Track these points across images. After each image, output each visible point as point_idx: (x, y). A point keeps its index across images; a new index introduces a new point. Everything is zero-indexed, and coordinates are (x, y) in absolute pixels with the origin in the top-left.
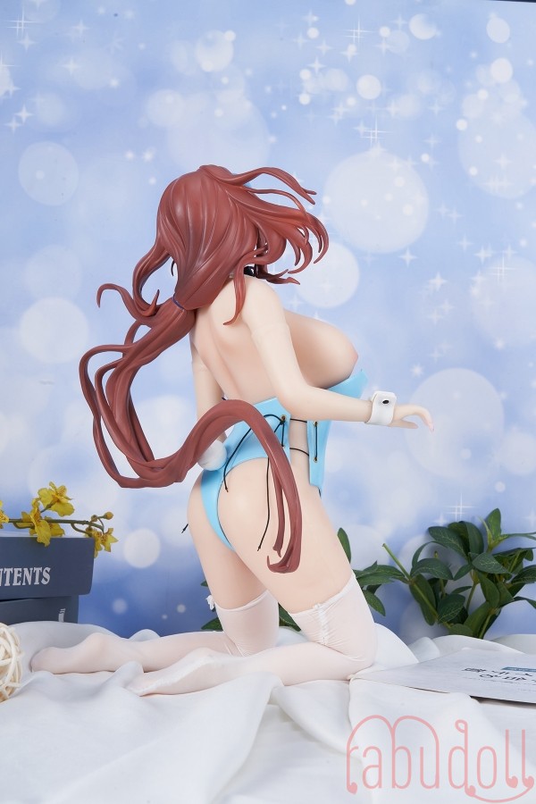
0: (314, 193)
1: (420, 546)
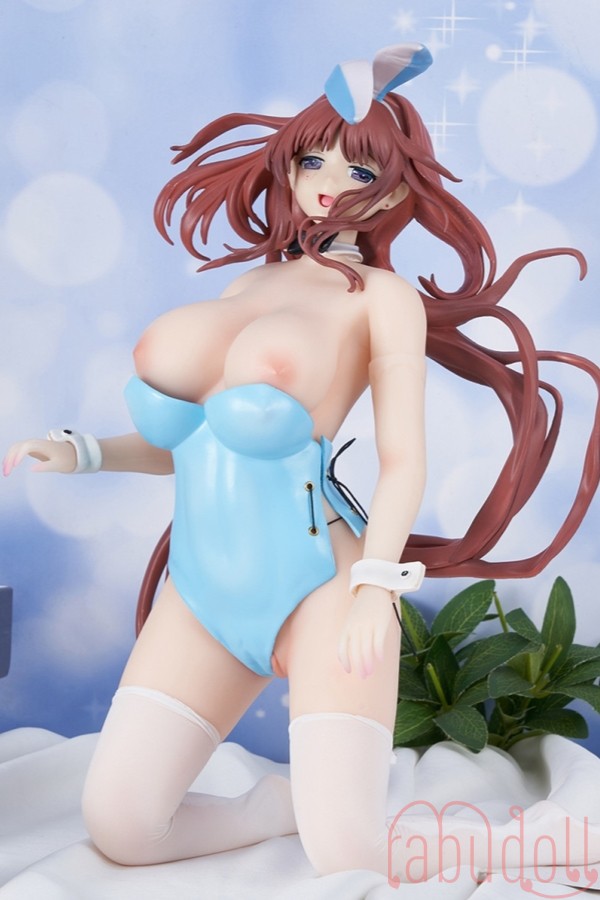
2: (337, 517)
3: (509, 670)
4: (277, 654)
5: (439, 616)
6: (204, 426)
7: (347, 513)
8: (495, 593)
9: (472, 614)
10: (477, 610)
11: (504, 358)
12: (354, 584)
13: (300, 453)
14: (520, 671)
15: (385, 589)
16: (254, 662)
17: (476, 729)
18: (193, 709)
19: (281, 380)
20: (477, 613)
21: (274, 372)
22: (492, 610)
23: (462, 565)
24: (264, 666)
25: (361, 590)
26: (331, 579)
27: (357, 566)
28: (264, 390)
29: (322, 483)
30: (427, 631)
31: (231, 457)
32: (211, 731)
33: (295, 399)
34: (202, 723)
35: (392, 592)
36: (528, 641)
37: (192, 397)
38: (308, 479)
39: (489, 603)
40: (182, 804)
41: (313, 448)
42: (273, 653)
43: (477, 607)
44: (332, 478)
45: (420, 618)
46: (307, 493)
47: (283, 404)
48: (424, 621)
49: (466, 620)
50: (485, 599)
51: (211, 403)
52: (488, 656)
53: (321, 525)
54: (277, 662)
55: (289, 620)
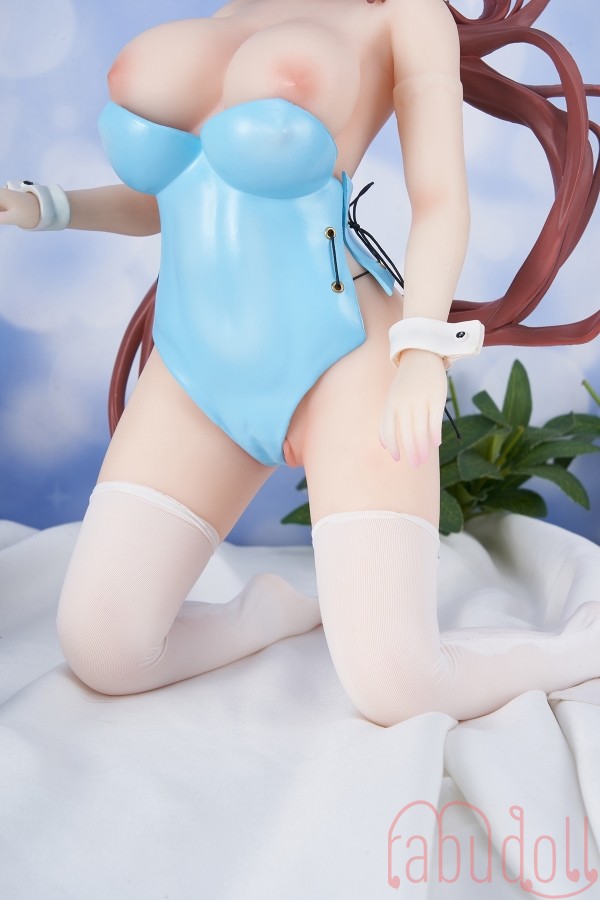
2: (361, 272)
3: (474, 452)
4: (290, 439)
6: (200, 161)
7: (374, 268)
11: (545, 92)
12: (395, 350)
13: (318, 192)
14: (484, 453)
15: (437, 355)
16: (260, 450)
17: (451, 513)
18: (187, 506)
19: (300, 93)
21: (292, 84)
23: (499, 331)
24: (274, 454)
25: (403, 358)
26: (358, 347)
27: (396, 329)
28: (279, 107)
29: (344, 229)
31: (234, 196)
32: (210, 533)
33: (319, 119)
34: (200, 524)
35: (444, 359)
37: (184, 123)
38: (326, 225)
40: (176, 619)
41: (332, 185)
42: (286, 438)
44: (354, 225)
46: (327, 241)
47: (303, 128)
51: (207, 130)
53: (346, 280)
54: (290, 448)
55: (307, 398)
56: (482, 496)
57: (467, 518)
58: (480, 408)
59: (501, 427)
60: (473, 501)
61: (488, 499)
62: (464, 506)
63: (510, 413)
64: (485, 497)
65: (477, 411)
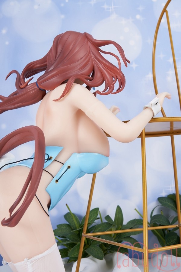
0: (129, 63)
1: (154, 208)
5: (83, 219)
8: (99, 211)
9: (93, 218)
10: (94, 216)
17: (100, 253)
20: (94, 217)
22: (99, 216)
30: (80, 223)
36: (112, 225)
39: (98, 214)
43: (94, 215)
45: (78, 219)
48: (79, 220)
49: (91, 219)
50: (97, 213)
52: (101, 229)
56: (109, 248)
57: (105, 254)
58: (107, 220)
59: (114, 226)
60: (107, 249)
61: (111, 248)
62: (104, 251)
63: (116, 221)
64: (110, 247)
65: (106, 221)
